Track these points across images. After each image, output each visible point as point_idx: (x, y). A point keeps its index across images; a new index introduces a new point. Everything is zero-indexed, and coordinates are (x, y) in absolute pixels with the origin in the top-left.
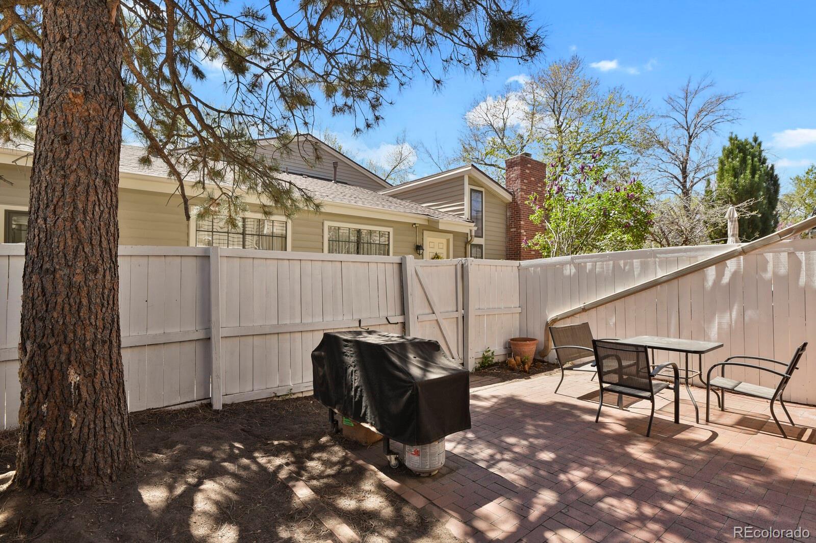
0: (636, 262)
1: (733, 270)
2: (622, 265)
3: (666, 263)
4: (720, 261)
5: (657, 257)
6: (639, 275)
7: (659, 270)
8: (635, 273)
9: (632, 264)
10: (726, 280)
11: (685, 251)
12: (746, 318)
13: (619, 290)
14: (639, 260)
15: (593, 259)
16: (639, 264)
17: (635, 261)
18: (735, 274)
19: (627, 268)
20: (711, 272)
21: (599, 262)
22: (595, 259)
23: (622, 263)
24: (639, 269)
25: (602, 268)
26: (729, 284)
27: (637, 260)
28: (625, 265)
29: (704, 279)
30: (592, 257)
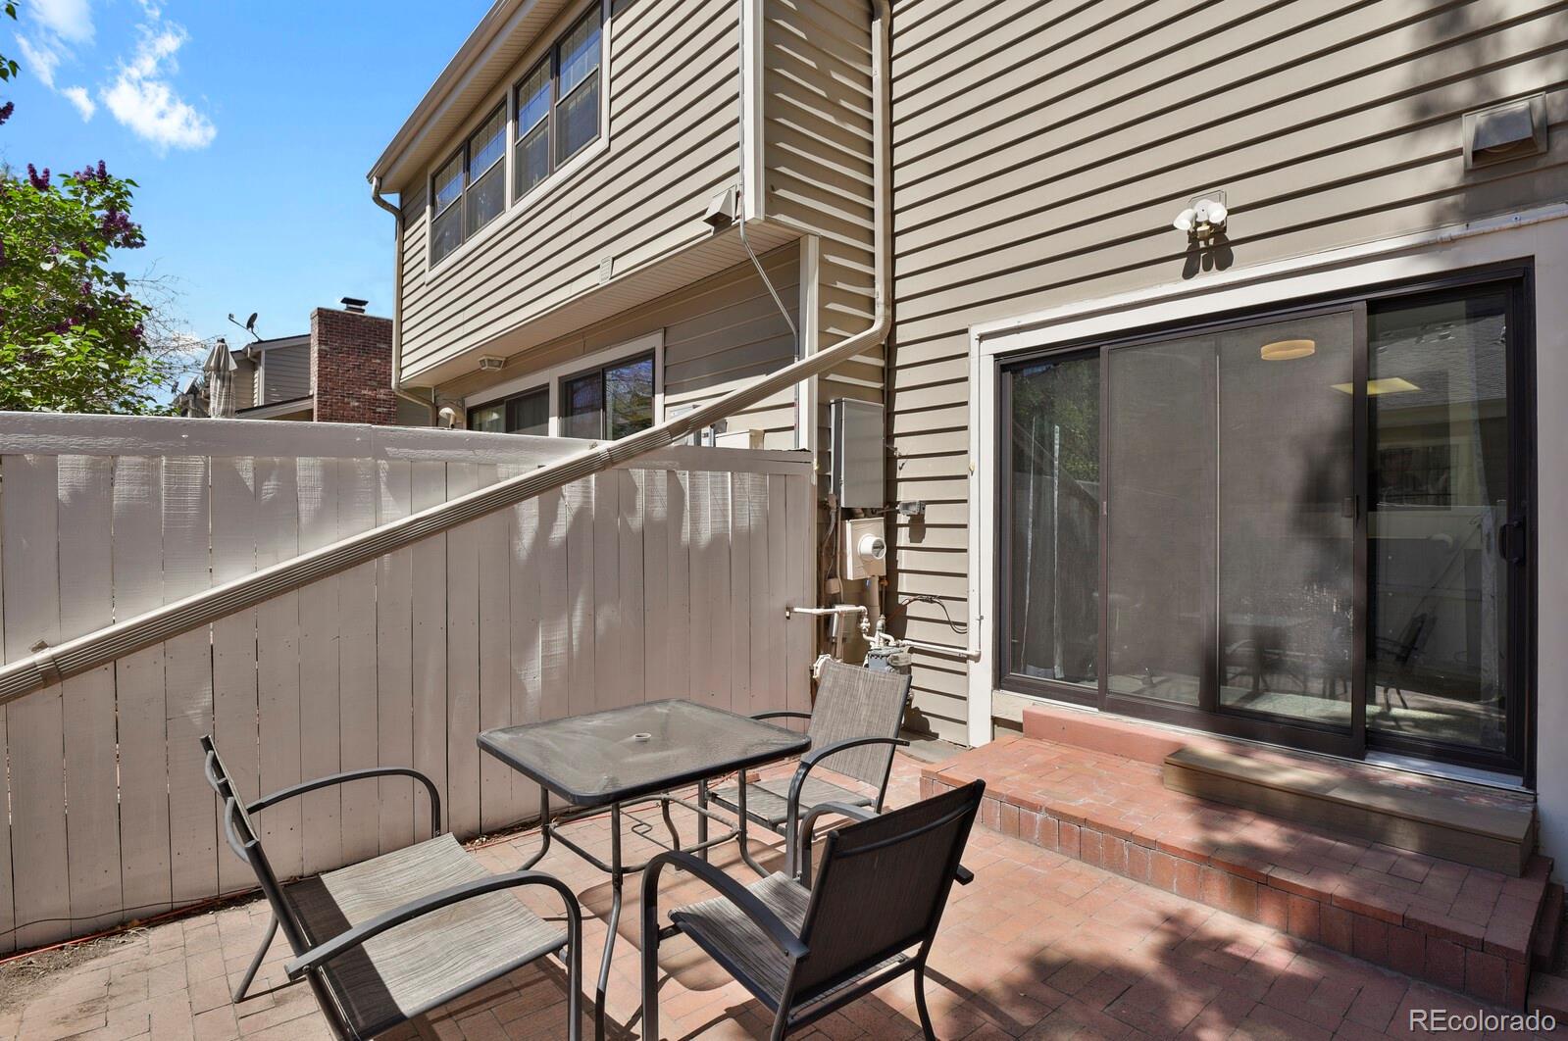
0: (307, 468)
1: (575, 506)
2: (248, 477)
3: (410, 479)
4: (547, 484)
5: (385, 456)
6: (320, 517)
7: (387, 498)
8: (303, 506)
9: (289, 475)
10: (559, 531)
11: (471, 445)
12: (600, 622)
13: (234, 577)
14: (318, 461)
15: (104, 442)
16: (318, 473)
17: (300, 461)
18: (580, 516)
19: (270, 487)
20: (529, 511)
21: (133, 453)
22: (117, 441)
23: (246, 466)
24: (318, 493)
25: (151, 481)
26: (567, 540)
27: (310, 461)
28: (261, 474)
29: (512, 530)
30: (99, 430)
